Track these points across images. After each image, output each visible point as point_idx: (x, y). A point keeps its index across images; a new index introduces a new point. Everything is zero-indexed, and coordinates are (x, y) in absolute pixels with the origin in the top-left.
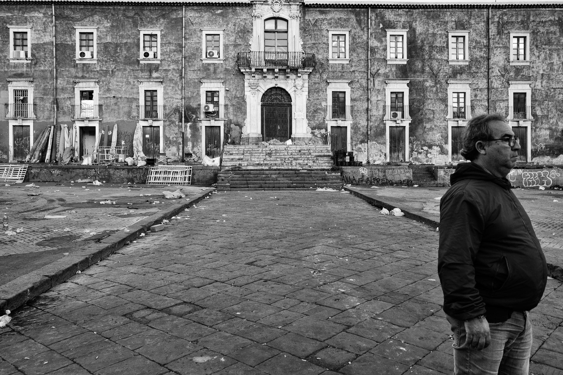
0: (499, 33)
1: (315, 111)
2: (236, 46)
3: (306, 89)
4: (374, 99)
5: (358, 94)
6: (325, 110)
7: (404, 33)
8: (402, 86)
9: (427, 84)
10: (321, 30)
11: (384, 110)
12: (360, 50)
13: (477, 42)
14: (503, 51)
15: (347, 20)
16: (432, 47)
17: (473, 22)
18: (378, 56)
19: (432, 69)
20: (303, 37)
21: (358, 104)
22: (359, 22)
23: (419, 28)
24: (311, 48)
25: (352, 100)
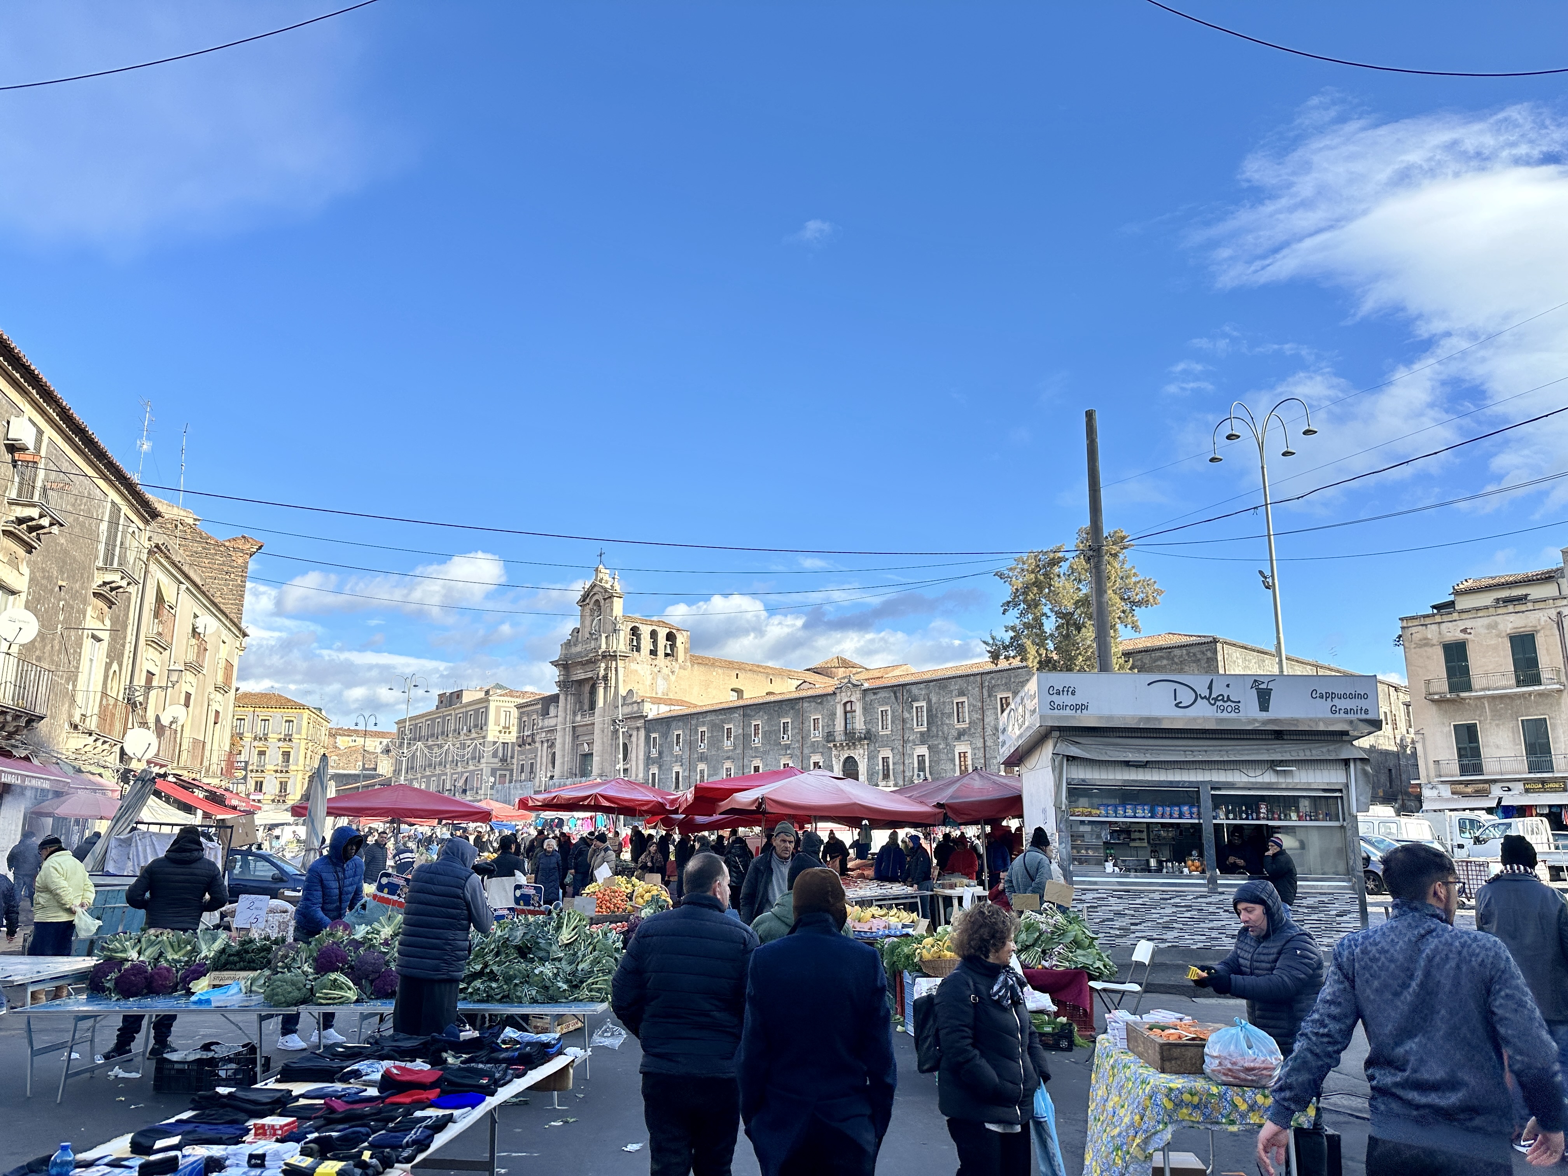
0: (989, 696)
1: (872, 774)
2: (828, 726)
3: (866, 757)
4: (906, 762)
5: (898, 757)
6: (878, 773)
7: (924, 704)
8: (923, 750)
9: (941, 747)
10: (874, 708)
11: (913, 771)
12: (897, 722)
13: (974, 706)
14: (993, 711)
15: (889, 698)
16: (942, 714)
17: (970, 688)
18: (908, 726)
19: (943, 733)
20: (864, 715)
21: (896, 766)
22: (896, 697)
23: (934, 700)
24: (869, 723)
25: (894, 764)
